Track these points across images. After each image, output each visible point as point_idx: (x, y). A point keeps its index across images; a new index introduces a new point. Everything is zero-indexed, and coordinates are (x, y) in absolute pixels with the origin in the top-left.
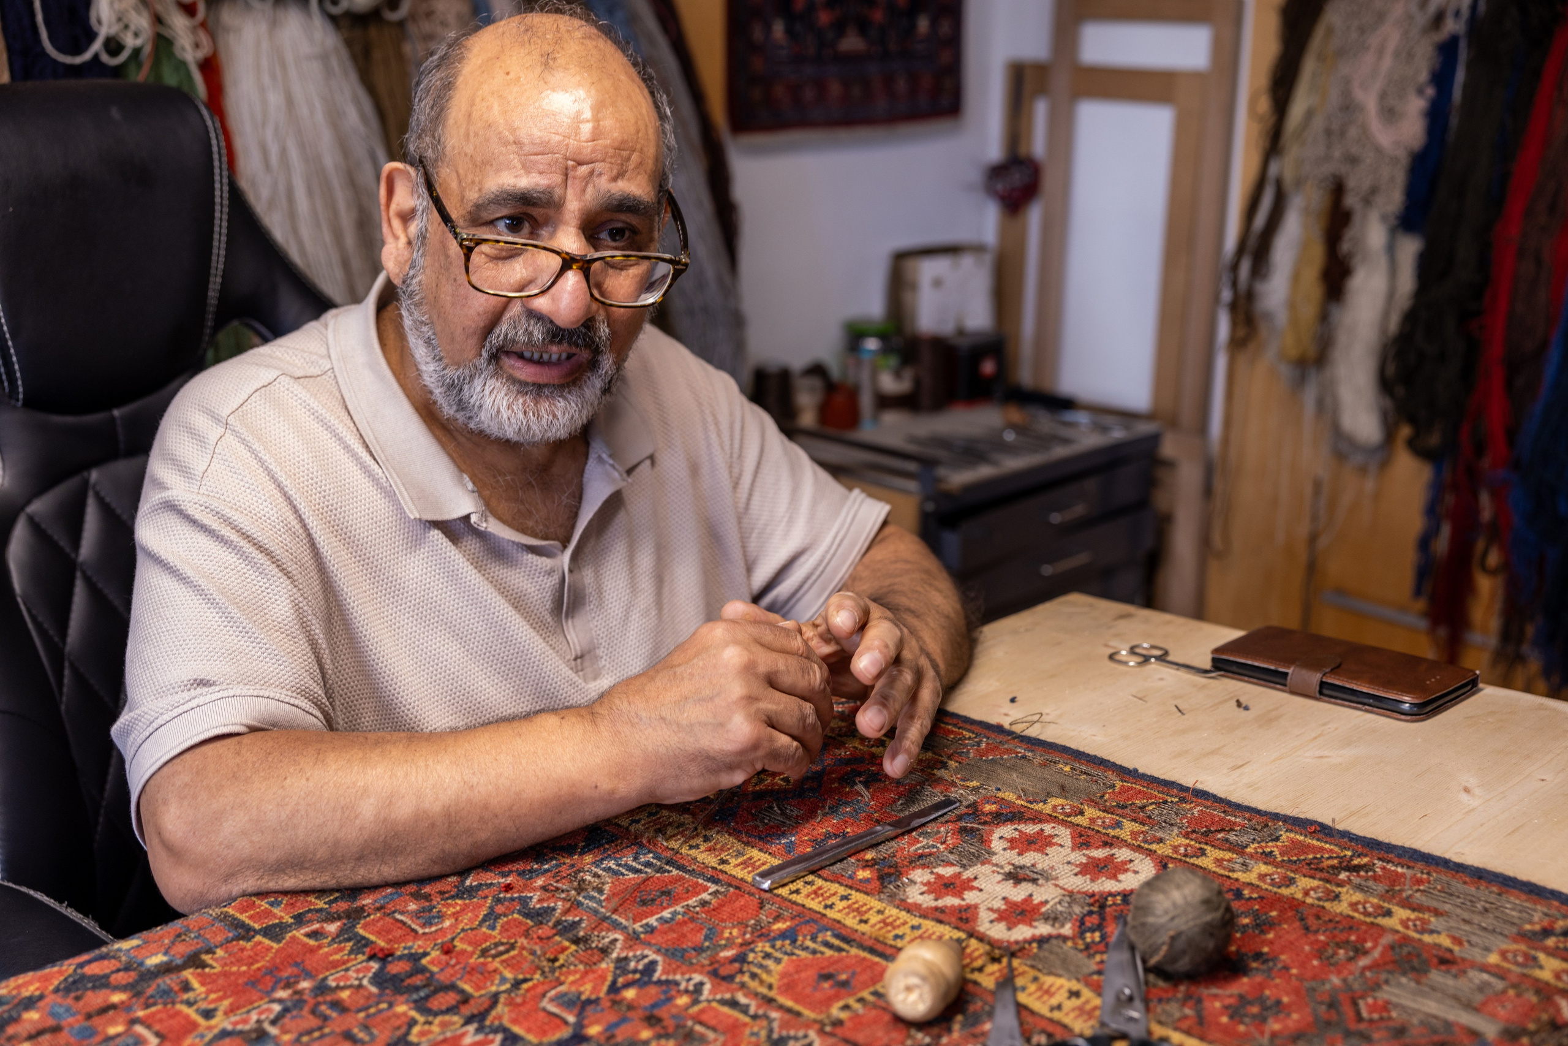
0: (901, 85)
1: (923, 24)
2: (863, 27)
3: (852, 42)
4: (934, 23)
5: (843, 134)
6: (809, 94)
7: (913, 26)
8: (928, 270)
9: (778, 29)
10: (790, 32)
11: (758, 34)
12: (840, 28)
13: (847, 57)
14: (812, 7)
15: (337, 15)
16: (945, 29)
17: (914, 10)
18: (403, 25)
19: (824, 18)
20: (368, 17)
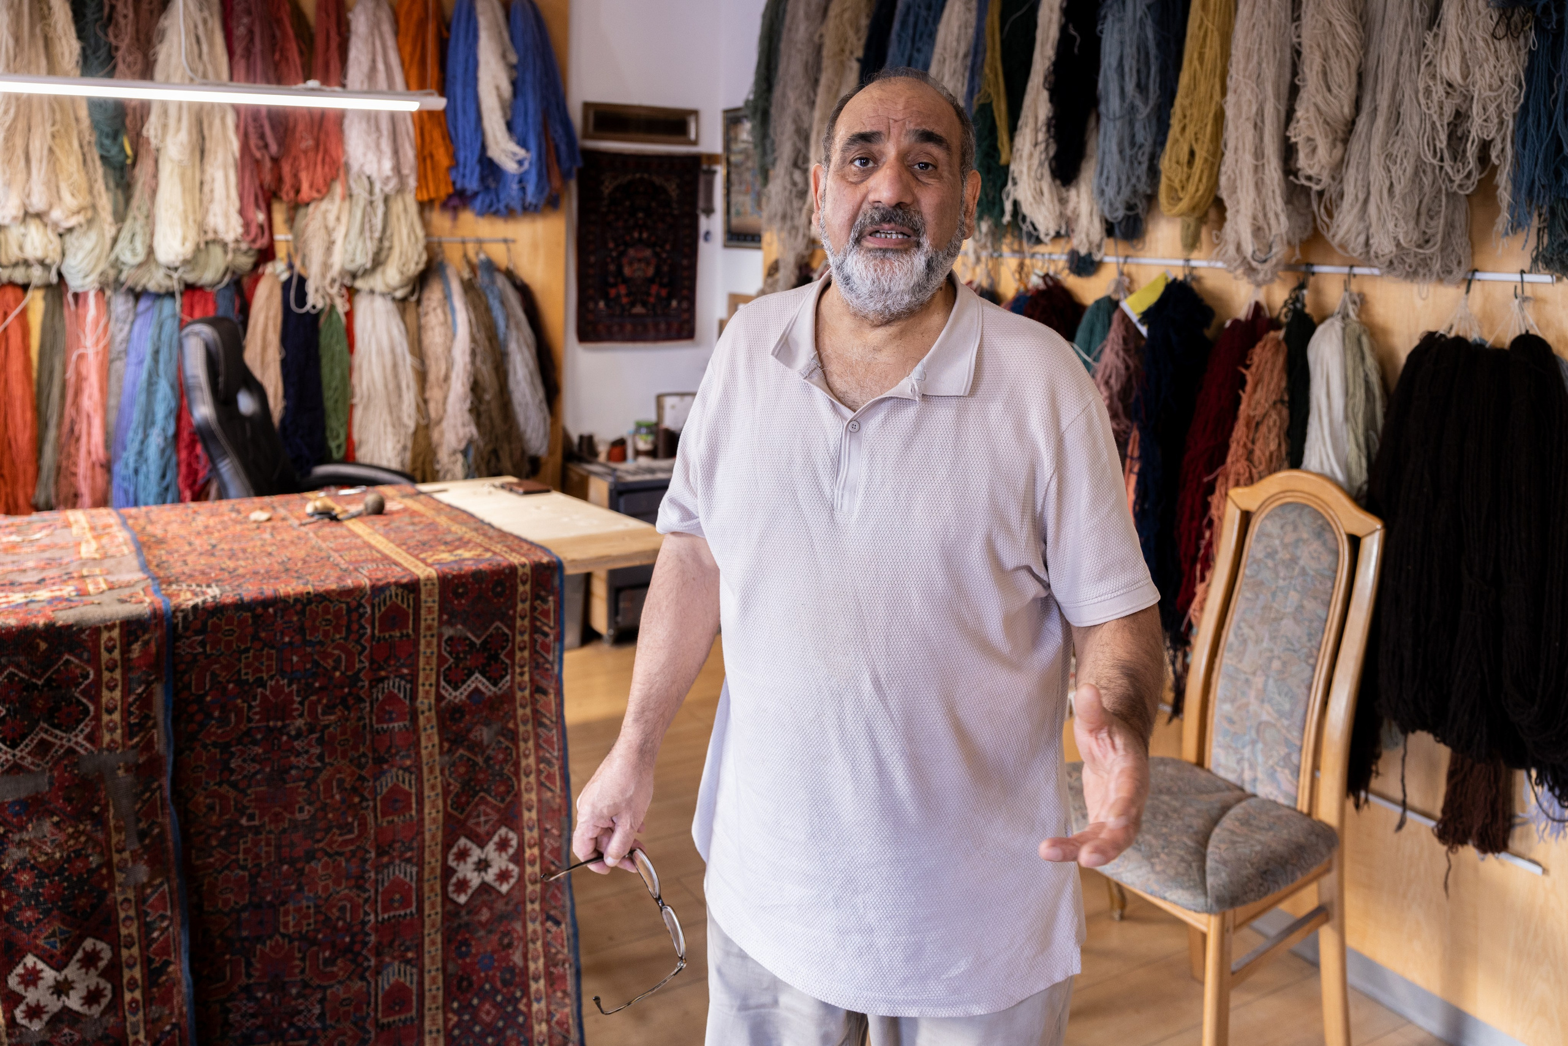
0: (663, 326)
1: (674, 303)
2: (644, 304)
3: (638, 309)
4: (679, 303)
5: (630, 345)
6: (615, 329)
7: (669, 304)
8: (669, 402)
9: (602, 304)
10: (607, 305)
11: (591, 305)
12: (633, 304)
13: (636, 316)
14: (618, 296)
15: (394, 299)
16: (685, 305)
17: (669, 298)
18: (419, 302)
19: (625, 300)
20: (404, 300)
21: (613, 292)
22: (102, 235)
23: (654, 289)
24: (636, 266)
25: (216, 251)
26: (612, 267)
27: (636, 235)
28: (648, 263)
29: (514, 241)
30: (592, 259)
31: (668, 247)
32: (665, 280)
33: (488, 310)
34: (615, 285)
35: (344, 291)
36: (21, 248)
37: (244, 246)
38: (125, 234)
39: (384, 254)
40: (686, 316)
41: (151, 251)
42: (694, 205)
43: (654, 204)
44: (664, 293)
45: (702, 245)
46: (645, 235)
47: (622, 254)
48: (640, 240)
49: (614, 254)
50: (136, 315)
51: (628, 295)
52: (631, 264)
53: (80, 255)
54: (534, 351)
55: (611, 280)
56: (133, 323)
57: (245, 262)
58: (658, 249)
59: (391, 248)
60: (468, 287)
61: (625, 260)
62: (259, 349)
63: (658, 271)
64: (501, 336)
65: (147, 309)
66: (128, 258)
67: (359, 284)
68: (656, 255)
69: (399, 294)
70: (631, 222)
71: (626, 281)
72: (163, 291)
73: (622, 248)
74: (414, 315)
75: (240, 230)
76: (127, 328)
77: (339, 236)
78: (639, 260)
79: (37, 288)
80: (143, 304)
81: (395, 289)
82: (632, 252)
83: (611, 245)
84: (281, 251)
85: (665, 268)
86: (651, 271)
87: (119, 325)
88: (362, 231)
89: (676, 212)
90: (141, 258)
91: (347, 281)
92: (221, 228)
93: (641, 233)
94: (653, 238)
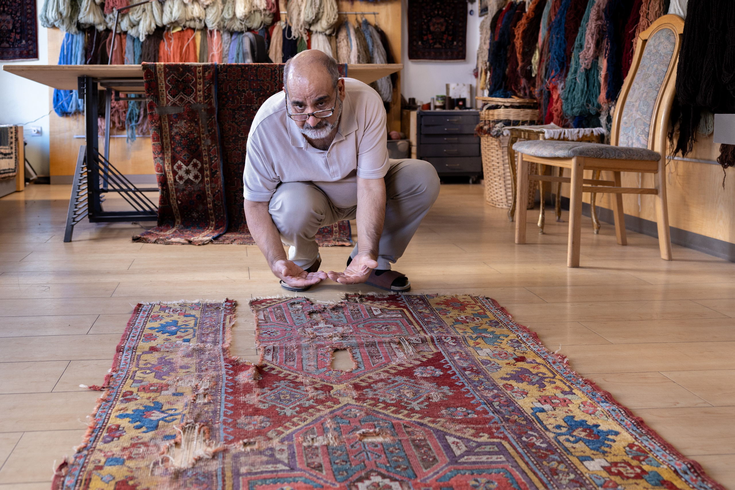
0: (449, 53)
1: (455, 43)
2: (440, 43)
3: (438, 46)
4: (457, 43)
5: (433, 61)
6: (427, 54)
7: (453, 43)
8: (452, 86)
9: (420, 43)
10: (422, 43)
11: (415, 43)
12: (435, 43)
13: (436, 48)
14: (428, 39)
15: (326, 34)
16: (460, 44)
17: (453, 41)
18: (337, 37)
19: (431, 41)
20: (330, 36)
21: (425, 38)
22: (218, 8)
23: (445, 37)
24: (436, 26)
25: (258, 15)
26: (425, 27)
27: (436, 12)
28: (442, 25)
29: (378, 14)
30: (415, 23)
31: (452, 18)
32: (451, 33)
33: (365, 39)
34: (426, 35)
35: (306, 32)
36: (192, 13)
37: (268, 12)
38: (226, 8)
39: (320, 15)
40: (461, 49)
41: (234, 15)
44: (450, 38)
45: (469, 17)
46: (440, 12)
47: (429, 21)
48: (438, 14)
49: (426, 21)
50: (231, 41)
51: (432, 39)
52: (434, 25)
53: (211, 15)
54: (385, 58)
55: (424, 32)
56: (230, 43)
57: (269, 20)
58: (447, 19)
59: (323, 12)
60: (357, 31)
61: (431, 24)
62: (274, 53)
63: (447, 29)
64: (370, 50)
65: (235, 39)
66: (227, 16)
67: (312, 28)
68: (446, 21)
69: (328, 32)
70: (434, 6)
71: (431, 33)
72: (239, 31)
73: (429, 18)
74: (335, 42)
75: (265, 5)
76: (228, 46)
77: (303, 8)
78: (438, 24)
79: (198, 30)
80: (234, 37)
81: (326, 30)
82: (434, 20)
83: (424, 17)
84: (283, 17)
86: (443, 29)
87: (226, 44)
88: (311, 5)
90: (231, 16)
91: (307, 27)
92: (259, 4)
93: (438, 12)
94: (444, 14)
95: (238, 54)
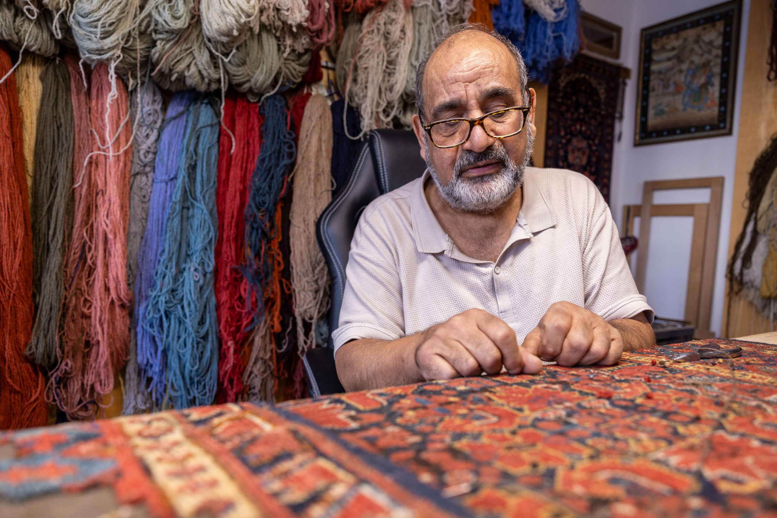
24: (576, 154)
26: (562, 153)
27: (578, 127)
28: (584, 154)
31: (597, 141)
32: (593, 169)
37: (303, 42)
41: (195, 21)
42: (614, 108)
43: (590, 103)
45: (616, 144)
46: (583, 129)
47: (569, 141)
48: (580, 132)
49: (564, 141)
50: (165, 121)
52: (573, 152)
56: (161, 130)
57: (297, 71)
58: (591, 142)
61: (570, 148)
63: (589, 161)
68: (589, 146)
70: (576, 115)
73: (569, 137)
75: (306, 13)
76: (153, 137)
78: (579, 149)
80: (173, 110)
82: (574, 141)
83: (562, 133)
85: (594, 159)
86: (585, 160)
87: (144, 131)
89: (603, 113)
92: (285, 3)
93: (581, 126)
94: (588, 132)
95: (193, 168)
